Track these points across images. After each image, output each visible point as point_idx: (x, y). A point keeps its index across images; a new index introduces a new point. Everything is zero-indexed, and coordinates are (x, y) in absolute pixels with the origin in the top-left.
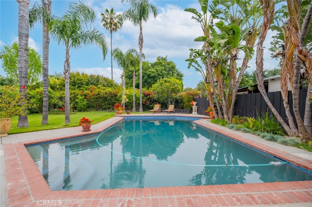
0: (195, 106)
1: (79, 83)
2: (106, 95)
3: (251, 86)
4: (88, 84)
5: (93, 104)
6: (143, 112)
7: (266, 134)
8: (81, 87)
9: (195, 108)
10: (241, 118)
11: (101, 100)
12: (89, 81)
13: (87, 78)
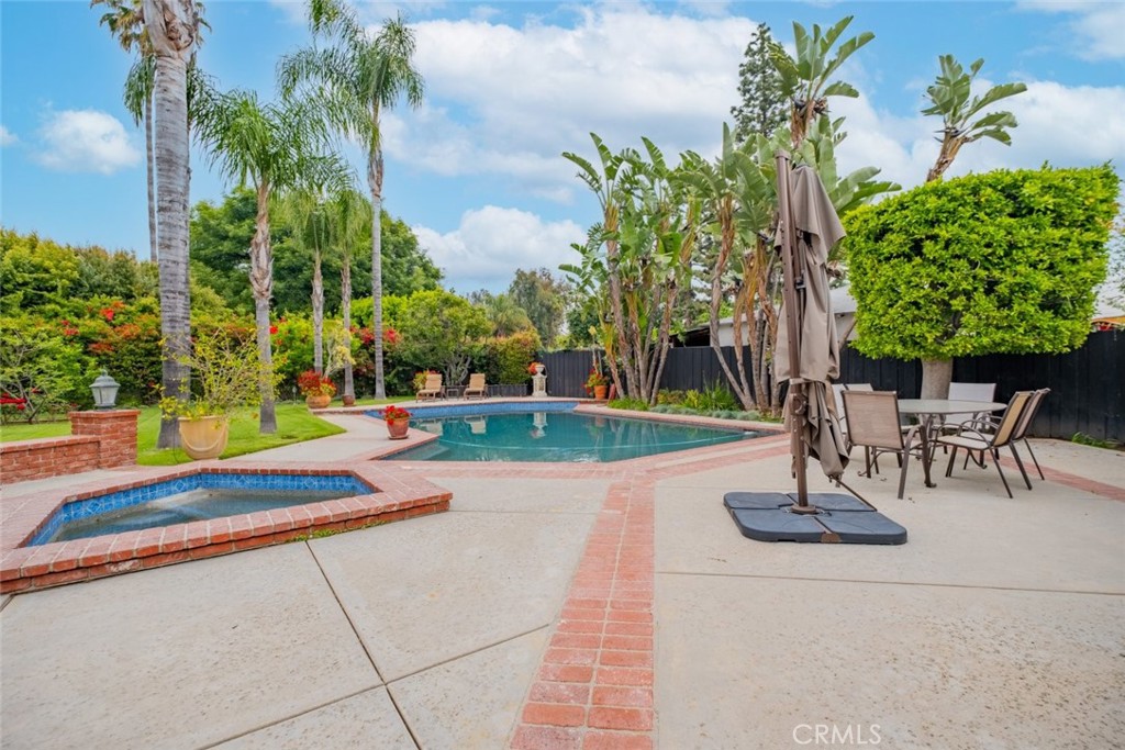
0: (539, 375)
3: (682, 333)
6: (385, 398)
7: (719, 411)
9: (539, 380)
10: (673, 393)
12: (81, 274)
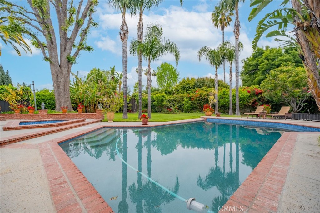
1: (187, 88)
2: (207, 96)
4: (194, 88)
5: (197, 106)
8: (188, 90)
11: (203, 102)
12: (195, 84)
13: (194, 81)
